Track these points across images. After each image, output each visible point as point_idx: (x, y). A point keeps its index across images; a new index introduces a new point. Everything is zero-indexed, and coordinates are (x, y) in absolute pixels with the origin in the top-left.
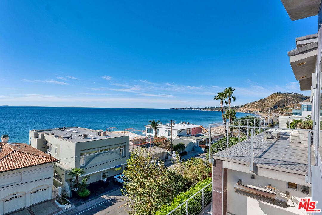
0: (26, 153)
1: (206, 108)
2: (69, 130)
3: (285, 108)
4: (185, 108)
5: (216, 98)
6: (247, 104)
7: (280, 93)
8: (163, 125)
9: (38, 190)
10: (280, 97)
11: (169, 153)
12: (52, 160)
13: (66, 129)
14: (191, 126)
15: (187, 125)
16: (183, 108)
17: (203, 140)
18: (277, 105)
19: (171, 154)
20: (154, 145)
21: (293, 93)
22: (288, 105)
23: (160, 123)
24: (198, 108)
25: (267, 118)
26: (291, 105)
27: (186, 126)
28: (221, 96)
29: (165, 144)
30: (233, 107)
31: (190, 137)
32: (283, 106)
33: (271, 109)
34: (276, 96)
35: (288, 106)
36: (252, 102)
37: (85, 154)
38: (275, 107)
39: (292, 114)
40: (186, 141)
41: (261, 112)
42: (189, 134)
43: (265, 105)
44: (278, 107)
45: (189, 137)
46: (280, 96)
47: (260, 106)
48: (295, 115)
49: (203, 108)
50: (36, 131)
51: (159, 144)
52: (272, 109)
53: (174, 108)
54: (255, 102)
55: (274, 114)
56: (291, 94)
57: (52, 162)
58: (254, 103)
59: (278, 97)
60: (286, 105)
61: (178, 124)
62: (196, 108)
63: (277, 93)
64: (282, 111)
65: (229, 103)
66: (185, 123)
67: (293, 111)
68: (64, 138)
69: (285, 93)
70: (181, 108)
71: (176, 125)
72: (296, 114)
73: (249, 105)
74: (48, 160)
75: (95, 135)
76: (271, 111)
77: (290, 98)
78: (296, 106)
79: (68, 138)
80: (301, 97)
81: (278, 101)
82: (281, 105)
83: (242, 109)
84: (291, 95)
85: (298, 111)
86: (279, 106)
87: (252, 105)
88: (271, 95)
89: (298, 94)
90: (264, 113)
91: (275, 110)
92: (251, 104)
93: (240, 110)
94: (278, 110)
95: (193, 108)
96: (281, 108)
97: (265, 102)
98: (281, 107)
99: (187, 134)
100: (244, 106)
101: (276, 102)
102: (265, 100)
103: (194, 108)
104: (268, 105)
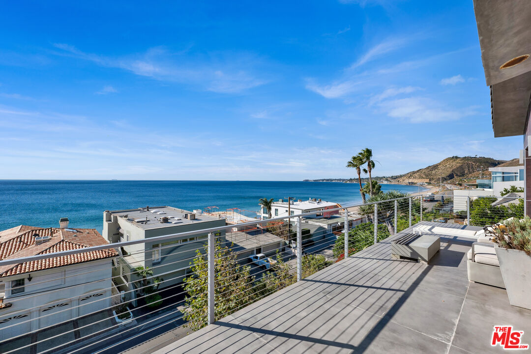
0: (76, 244)
1: (351, 180)
2: (153, 211)
3: (465, 177)
4: (323, 180)
5: (350, 164)
6: (408, 174)
7: (457, 157)
8: (284, 203)
9: (91, 296)
10: (457, 163)
11: (287, 242)
12: (110, 254)
13: (149, 210)
14: (324, 204)
15: (319, 202)
16: (320, 180)
17: (339, 224)
18: (453, 174)
19: (289, 244)
20: (267, 231)
21: (478, 157)
22: (470, 173)
23: (281, 200)
24: (340, 180)
25: (437, 193)
26: (475, 173)
27: (316, 204)
28: (356, 162)
29: (281, 230)
30: (389, 177)
31: (321, 220)
32: (463, 175)
33: (444, 179)
34: (451, 161)
35: (470, 175)
36: (416, 170)
37: (160, 245)
38: (451, 176)
39: (477, 186)
40: (314, 225)
41: (429, 183)
42: (320, 215)
43: (435, 175)
44: (455, 177)
45: (318, 220)
46: (458, 160)
47: (427, 176)
48: (481, 188)
49: (347, 180)
50: (108, 212)
51: (274, 230)
52: (446, 179)
53: (307, 180)
54: (420, 170)
55: (448, 186)
56: (474, 158)
57: (109, 257)
58: (418, 171)
59: (454, 163)
60: (467, 173)
61: (305, 202)
62: (337, 180)
63: (453, 157)
64: (460, 183)
65: (368, 172)
66: (315, 201)
67: (478, 182)
68: (138, 222)
69: (466, 157)
70: (317, 180)
71: (303, 202)
72: (483, 186)
73: (411, 175)
74: (104, 255)
75: (179, 219)
76: (445, 182)
77: (473, 163)
78: (483, 174)
79: (142, 222)
80: (489, 161)
81: (454, 168)
82: (459, 174)
83: (401, 180)
84: (475, 160)
85: (486, 182)
86: (457, 175)
87: (416, 175)
88: (444, 160)
89: (486, 157)
90: (434, 185)
91: (451, 180)
92: (414, 173)
93: (398, 181)
94: (454, 180)
95: (333, 180)
96: (459, 178)
97: (435, 170)
98: (460, 176)
99: (317, 215)
100: (404, 176)
101: (451, 170)
102: (435, 167)
103: (335, 180)
104: (440, 174)
